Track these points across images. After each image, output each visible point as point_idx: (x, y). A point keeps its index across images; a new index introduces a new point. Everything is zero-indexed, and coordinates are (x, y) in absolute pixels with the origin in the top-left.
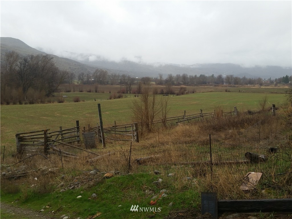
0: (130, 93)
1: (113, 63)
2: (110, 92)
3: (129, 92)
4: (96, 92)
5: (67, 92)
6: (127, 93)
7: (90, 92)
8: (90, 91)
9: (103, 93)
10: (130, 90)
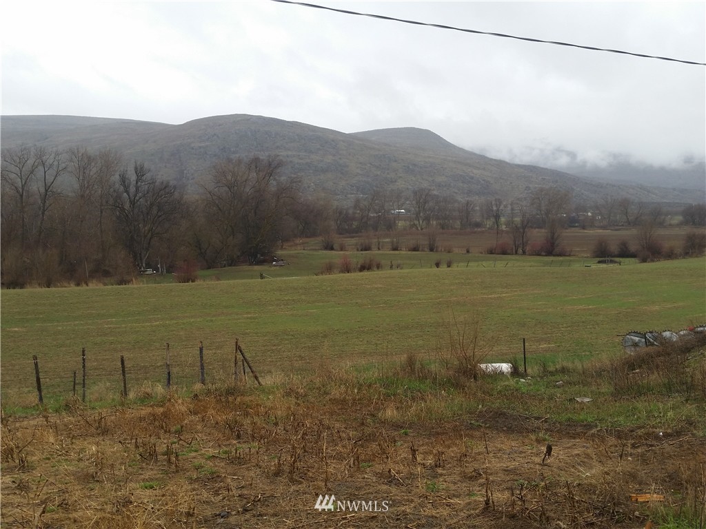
0: (524, 253)
2: (468, 252)
3: (520, 251)
4: (432, 250)
5: (362, 250)
6: (516, 253)
7: (418, 250)
8: (415, 249)
9: (449, 252)
10: (524, 245)
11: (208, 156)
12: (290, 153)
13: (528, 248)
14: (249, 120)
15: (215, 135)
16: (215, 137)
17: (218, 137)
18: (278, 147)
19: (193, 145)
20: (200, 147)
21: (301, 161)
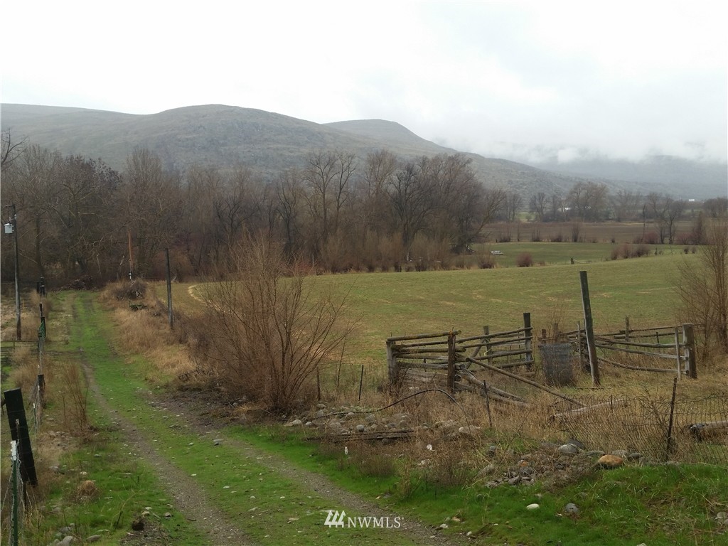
0: (671, 242)
1: (623, 164)
2: (613, 242)
3: (667, 240)
4: (575, 241)
5: (501, 242)
6: (663, 243)
7: (560, 241)
8: (559, 240)
9: (594, 242)
10: (671, 235)
11: (196, 149)
12: (279, 146)
13: (675, 239)
14: (232, 111)
15: (201, 126)
16: (202, 129)
17: (204, 128)
18: (266, 140)
19: (179, 137)
20: (187, 139)
21: (292, 154)
